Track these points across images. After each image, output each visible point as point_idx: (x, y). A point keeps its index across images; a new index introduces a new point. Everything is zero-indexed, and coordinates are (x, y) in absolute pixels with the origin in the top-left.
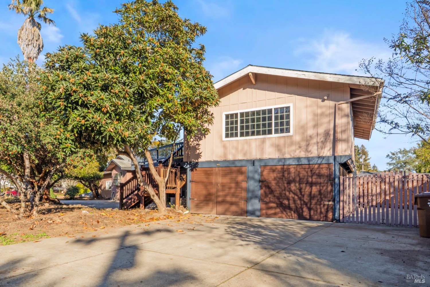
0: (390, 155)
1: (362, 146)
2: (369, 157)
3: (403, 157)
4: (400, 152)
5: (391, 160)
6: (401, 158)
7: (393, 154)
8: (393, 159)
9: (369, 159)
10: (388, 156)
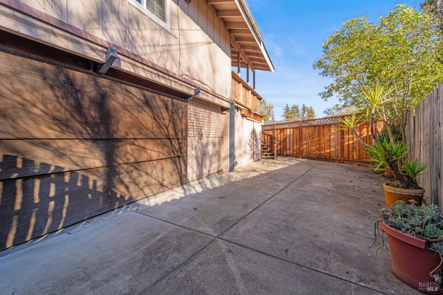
0: (327, 111)
1: (311, 107)
2: (315, 115)
3: (336, 112)
4: (334, 109)
5: (327, 115)
6: (335, 113)
7: (329, 110)
8: (329, 114)
9: (315, 116)
10: (325, 112)
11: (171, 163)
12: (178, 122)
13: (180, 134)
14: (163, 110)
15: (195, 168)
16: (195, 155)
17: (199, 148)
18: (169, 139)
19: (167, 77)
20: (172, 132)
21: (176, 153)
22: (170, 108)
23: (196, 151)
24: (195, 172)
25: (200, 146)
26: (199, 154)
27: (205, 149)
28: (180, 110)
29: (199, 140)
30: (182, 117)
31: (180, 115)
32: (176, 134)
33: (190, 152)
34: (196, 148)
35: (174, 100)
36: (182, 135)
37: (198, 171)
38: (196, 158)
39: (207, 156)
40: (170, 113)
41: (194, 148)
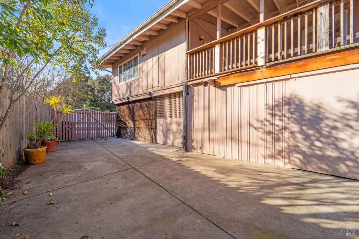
11: (148, 130)
12: (151, 111)
13: (151, 117)
14: (146, 108)
15: (162, 137)
16: (162, 130)
17: (164, 125)
18: (147, 120)
19: (138, 96)
20: (148, 117)
21: (150, 126)
22: (148, 106)
23: (162, 127)
24: (162, 139)
25: (165, 124)
26: (165, 129)
27: (170, 126)
28: (152, 106)
29: (165, 120)
30: (153, 109)
31: (152, 108)
32: (150, 117)
33: (159, 127)
34: (162, 125)
35: (141, 103)
36: (152, 118)
37: (164, 139)
38: (163, 131)
39: (171, 131)
40: (148, 108)
41: (161, 125)
